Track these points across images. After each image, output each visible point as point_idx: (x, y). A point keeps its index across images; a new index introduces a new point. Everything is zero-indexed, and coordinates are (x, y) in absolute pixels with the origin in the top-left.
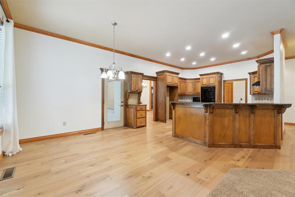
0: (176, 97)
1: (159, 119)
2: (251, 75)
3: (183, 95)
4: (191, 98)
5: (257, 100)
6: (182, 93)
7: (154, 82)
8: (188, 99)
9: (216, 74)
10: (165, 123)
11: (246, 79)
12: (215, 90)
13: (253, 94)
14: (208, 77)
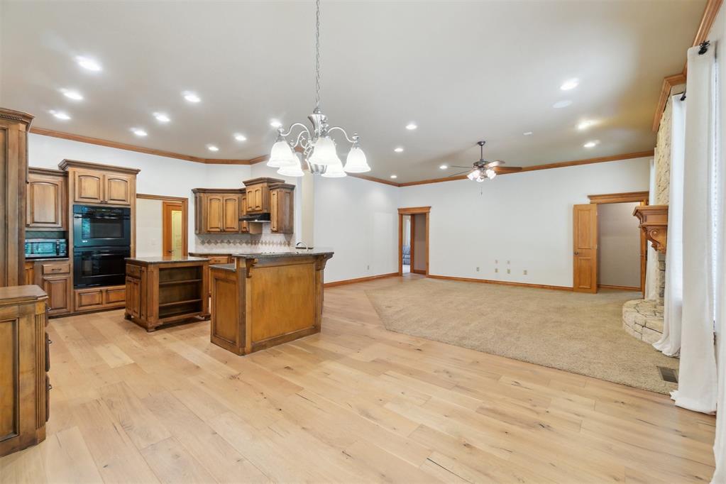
2: (198, 195)
9: (132, 173)
11: (185, 201)
12: (129, 219)
13: (205, 233)
14: (104, 176)
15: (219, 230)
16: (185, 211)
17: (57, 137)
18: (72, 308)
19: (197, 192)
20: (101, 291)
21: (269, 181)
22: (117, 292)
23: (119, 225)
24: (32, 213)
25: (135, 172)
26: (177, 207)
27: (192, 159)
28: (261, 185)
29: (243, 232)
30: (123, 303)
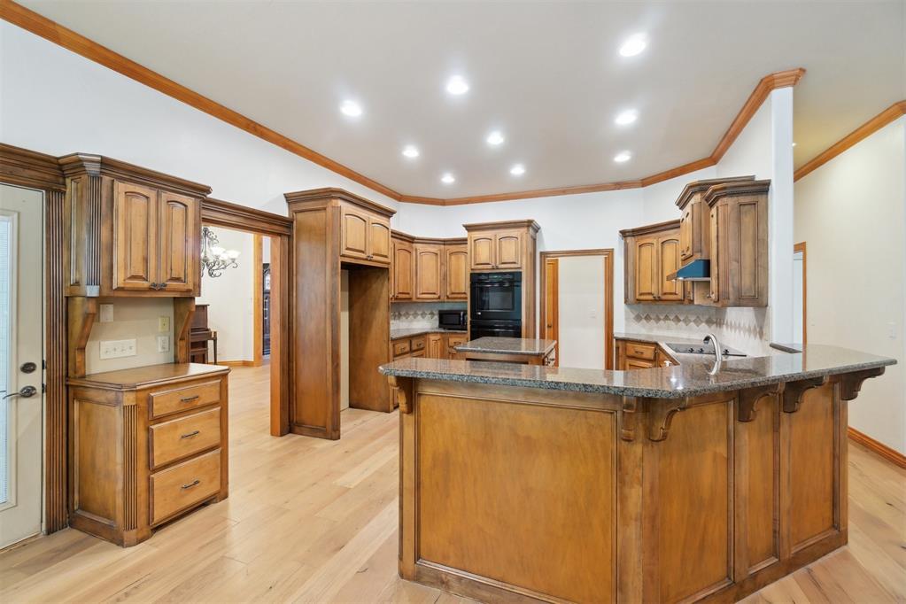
0: (381, 312)
1: (300, 424)
2: (629, 240)
3: (403, 304)
4: (432, 314)
5: (641, 319)
6: (400, 296)
7: (273, 242)
8: (419, 317)
9: (523, 226)
10: (332, 439)
11: (608, 253)
12: (520, 286)
13: (634, 303)
14: (496, 236)
15: (651, 297)
23: (510, 294)
24: (451, 284)
25: (526, 224)
28: (693, 200)
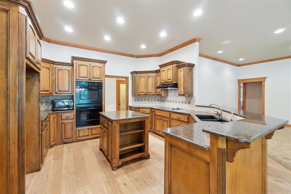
5: (136, 100)
11: (127, 78)
12: (102, 89)
13: (137, 95)
14: (90, 65)
15: (144, 94)
16: (127, 83)
17: (70, 46)
18: (75, 138)
19: (133, 73)
20: (89, 129)
21: (177, 62)
22: (96, 129)
23: (97, 92)
24: (58, 86)
25: (104, 62)
26: (123, 82)
27: (131, 56)
28: (172, 66)
29: (157, 95)
30: (99, 135)
